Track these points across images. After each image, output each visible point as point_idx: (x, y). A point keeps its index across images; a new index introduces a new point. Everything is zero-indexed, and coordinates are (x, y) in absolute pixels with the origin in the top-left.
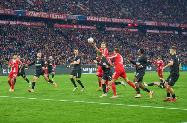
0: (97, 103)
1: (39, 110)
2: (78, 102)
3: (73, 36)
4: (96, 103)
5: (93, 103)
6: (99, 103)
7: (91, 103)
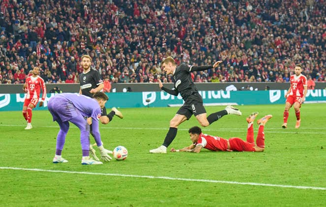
0: (202, 180)
1: (48, 198)
2: (152, 177)
3: (146, 8)
4: (198, 180)
5: (190, 180)
6: (205, 181)
7: (185, 182)
